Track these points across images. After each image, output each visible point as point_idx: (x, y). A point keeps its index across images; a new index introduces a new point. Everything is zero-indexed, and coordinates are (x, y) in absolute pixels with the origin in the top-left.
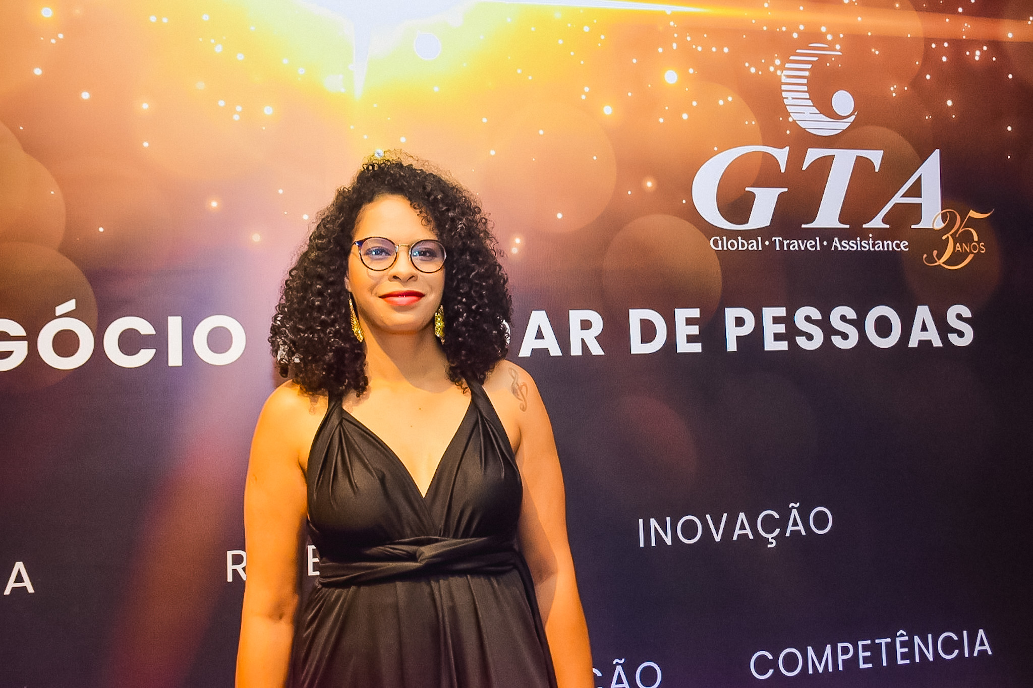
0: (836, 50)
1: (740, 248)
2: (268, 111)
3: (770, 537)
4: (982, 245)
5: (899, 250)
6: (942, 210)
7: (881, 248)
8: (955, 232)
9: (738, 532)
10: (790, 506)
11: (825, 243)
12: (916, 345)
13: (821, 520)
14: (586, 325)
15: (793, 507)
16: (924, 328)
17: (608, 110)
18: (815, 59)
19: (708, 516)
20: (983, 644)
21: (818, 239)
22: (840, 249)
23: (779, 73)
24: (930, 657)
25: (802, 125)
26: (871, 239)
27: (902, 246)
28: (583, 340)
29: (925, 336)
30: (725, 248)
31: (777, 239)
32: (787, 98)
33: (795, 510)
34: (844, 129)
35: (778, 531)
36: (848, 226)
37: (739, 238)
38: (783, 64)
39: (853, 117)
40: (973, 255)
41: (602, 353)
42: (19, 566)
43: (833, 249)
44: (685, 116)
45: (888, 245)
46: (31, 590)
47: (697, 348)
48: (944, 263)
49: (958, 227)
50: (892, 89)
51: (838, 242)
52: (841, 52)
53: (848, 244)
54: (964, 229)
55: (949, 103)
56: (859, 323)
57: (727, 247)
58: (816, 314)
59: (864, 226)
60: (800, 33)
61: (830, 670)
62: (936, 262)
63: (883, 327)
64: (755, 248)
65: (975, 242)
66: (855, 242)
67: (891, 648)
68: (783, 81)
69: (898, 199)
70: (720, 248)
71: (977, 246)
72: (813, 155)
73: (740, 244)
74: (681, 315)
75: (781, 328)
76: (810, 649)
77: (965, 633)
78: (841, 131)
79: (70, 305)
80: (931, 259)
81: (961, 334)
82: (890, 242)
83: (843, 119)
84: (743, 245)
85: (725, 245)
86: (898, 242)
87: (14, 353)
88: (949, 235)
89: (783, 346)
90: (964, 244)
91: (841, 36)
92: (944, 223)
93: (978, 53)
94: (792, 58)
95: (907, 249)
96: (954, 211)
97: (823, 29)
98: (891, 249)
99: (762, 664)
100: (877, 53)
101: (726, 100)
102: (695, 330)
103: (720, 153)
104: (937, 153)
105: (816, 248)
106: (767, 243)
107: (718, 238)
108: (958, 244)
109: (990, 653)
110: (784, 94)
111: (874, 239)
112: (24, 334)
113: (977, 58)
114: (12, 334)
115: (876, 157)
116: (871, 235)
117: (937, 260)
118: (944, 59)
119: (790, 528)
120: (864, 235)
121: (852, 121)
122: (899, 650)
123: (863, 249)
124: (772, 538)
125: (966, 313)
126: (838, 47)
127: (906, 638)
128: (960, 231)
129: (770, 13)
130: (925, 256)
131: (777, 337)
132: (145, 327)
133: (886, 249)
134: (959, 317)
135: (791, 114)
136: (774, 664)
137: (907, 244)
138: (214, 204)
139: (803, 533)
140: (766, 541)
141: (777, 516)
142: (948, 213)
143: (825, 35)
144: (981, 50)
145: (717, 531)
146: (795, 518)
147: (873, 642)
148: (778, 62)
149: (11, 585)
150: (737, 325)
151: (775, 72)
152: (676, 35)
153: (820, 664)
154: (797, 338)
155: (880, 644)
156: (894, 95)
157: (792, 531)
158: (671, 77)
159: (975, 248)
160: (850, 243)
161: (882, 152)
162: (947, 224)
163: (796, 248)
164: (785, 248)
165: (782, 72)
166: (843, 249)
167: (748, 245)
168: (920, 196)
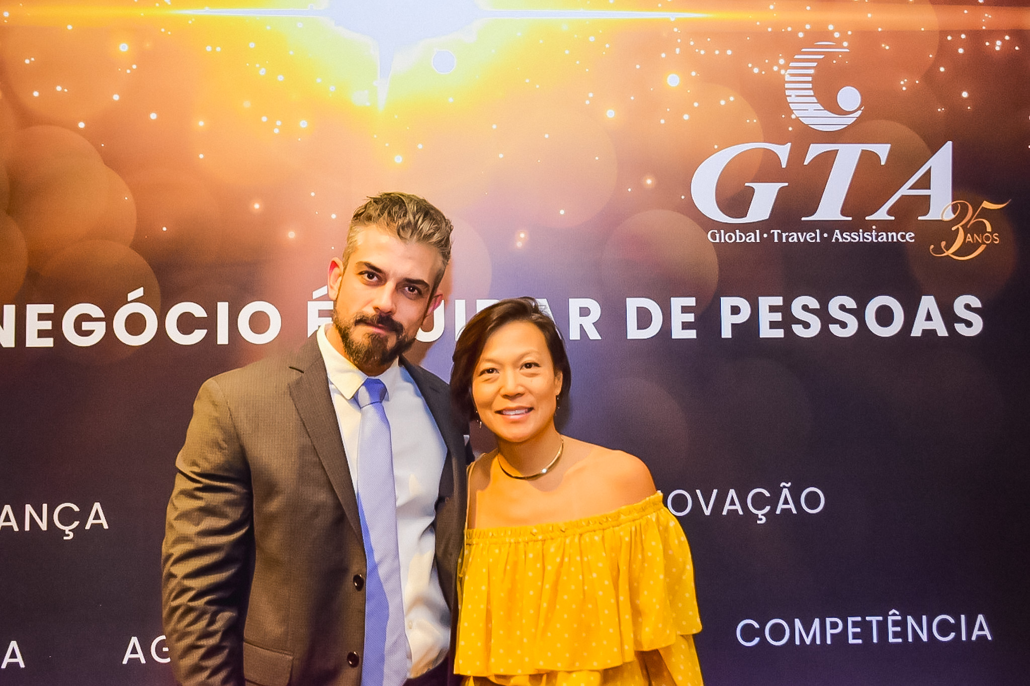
0: (844, 48)
1: (738, 241)
2: (303, 124)
3: (760, 513)
4: (995, 236)
5: (905, 241)
6: (953, 201)
7: (885, 240)
8: (966, 223)
9: (727, 507)
10: (781, 485)
11: (826, 235)
12: (919, 334)
13: (813, 500)
14: (584, 312)
15: (784, 487)
16: (929, 318)
17: (610, 114)
18: (822, 57)
19: (698, 492)
20: (982, 628)
21: (818, 231)
22: (841, 240)
23: (783, 72)
24: (924, 638)
25: (805, 121)
26: (874, 231)
27: (907, 237)
28: (581, 325)
29: (929, 326)
30: (723, 241)
31: (776, 232)
32: (790, 96)
33: (787, 489)
34: (849, 124)
35: (768, 508)
36: (850, 219)
37: (737, 231)
38: (787, 63)
39: (860, 112)
40: (985, 246)
41: (600, 338)
42: (97, 506)
43: (833, 241)
44: (686, 117)
45: (892, 236)
46: (106, 526)
47: (692, 334)
48: (952, 254)
49: (969, 218)
50: (902, 83)
51: (839, 234)
52: (848, 49)
53: (850, 236)
54: (976, 220)
56: (859, 313)
57: (725, 240)
58: (814, 303)
59: (867, 218)
60: (806, 32)
61: (818, 642)
62: (945, 252)
63: (884, 316)
64: (753, 240)
65: (988, 232)
66: (857, 234)
67: (883, 626)
68: (786, 80)
69: (905, 191)
70: (718, 241)
71: (991, 237)
72: (815, 150)
73: (738, 237)
74: (677, 303)
75: (778, 317)
76: (797, 622)
77: (963, 617)
78: (846, 126)
79: (139, 292)
80: (939, 250)
81: (969, 324)
82: (894, 234)
83: (849, 114)
84: (741, 238)
85: (723, 237)
86: (904, 233)
87: (95, 332)
88: (959, 226)
89: (779, 333)
90: (975, 235)
91: (850, 33)
92: (955, 214)
93: (999, 43)
94: (796, 57)
95: (913, 241)
96: (966, 203)
97: (831, 27)
98: (895, 240)
99: (749, 633)
100: (887, 48)
101: (727, 100)
102: (690, 317)
103: (720, 150)
104: (949, 145)
105: (816, 240)
106: (765, 236)
107: (716, 231)
108: (969, 235)
109: (990, 638)
110: (788, 93)
111: (877, 231)
112: (103, 316)
114: (93, 316)
115: (883, 151)
116: (874, 227)
117: (945, 251)
118: (961, 51)
119: (781, 506)
120: (867, 227)
121: (857, 116)
122: (891, 629)
123: (865, 240)
124: (762, 515)
125: (976, 303)
126: (845, 44)
127: (899, 618)
128: (972, 222)
129: (775, 15)
130: (932, 247)
131: (773, 325)
132: (199, 311)
134: (968, 307)
135: (794, 111)
136: (760, 633)
137: (913, 235)
138: (257, 206)
139: (794, 511)
140: (756, 517)
141: (767, 494)
142: (959, 205)
143: (832, 32)
144: (1003, 40)
145: (707, 506)
146: (786, 497)
147: (863, 619)
148: (782, 62)
149: (91, 521)
150: (732, 314)
151: (779, 71)
152: (679, 41)
153: (808, 636)
154: (793, 326)
155: (871, 622)
156: (904, 89)
157: (782, 509)
158: (673, 80)
159: (987, 238)
160: (852, 235)
161: (889, 145)
162: (957, 216)
163: (796, 240)
164: (784, 240)
165: (786, 70)
166: (844, 240)
167: (746, 237)
168: (929, 188)
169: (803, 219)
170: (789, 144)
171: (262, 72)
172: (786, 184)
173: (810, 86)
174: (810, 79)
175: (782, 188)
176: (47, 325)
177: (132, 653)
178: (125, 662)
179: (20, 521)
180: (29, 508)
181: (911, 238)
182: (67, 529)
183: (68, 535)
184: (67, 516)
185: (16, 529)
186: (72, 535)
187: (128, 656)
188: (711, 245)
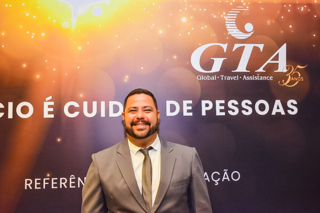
0: (247, 9)
1: (208, 79)
2: (43, 34)
3: (216, 181)
4: (302, 78)
5: (269, 80)
6: (287, 65)
7: (262, 79)
8: (291, 73)
10: (224, 171)
11: (240, 77)
12: (275, 114)
13: (236, 176)
15: (225, 171)
16: (278, 108)
17: (161, 32)
18: (239, 12)
21: (238, 76)
22: (246, 79)
23: (225, 17)
25: (233, 35)
27: (270, 78)
29: (278, 111)
30: (202, 79)
31: (222, 76)
32: (227, 26)
34: (249, 36)
35: (219, 179)
36: (249, 71)
37: (208, 76)
38: (226, 14)
39: (253, 33)
43: (243, 79)
44: (189, 33)
45: (265, 78)
47: (191, 114)
48: (287, 84)
50: (268, 22)
51: (245, 77)
52: (248, 9)
53: (249, 78)
54: (295, 72)
56: (253, 106)
57: (203, 79)
58: (236, 103)
59: (256, 71)
60: (233, 3)
62: (283, 84)
63: (262, 107)
64: (214, 79)
66: (252, 77)
68: (226, 20)
69: (269, 61)
70: (200, 79)
72: (237, 46)
73: (208, 78)
74: (185, 102)
75: (223, 108)
80: (281, 83)
81: (293, 110)
82: (265, 77)
83: (249, 33)
84: (209, 78)
85: (202, 78)
88: (289, 74)
89: (223, 114)
90: (295, 78)
91: (249, 3)
93: (302, 8)
94: (230, 12)
96: (291, 66)
97: (242, 1)
98: (266, 79)
100: (263, 9)
101: (204, 27)
102: (190, 108)
103: (202, 46)
104: (285, 45)
105: (237, 79)
106: (218, 77)
107: (200, 76)
108: (292, 78)
110: (226, 25)
111: (259, 76)
113: (302, 10)
115: (261, 46)
116: (258, 75)
118: (289, 11)
119: (224, 178)
120: (256, 74)
123: (255, 79)
124: (217, 182)
125: (295, 102)
128: (293, 73)
130: (279, 82)
131: (221, 111)
132: (1, 106)
133: (264, 79)
134: (292, 104)
135: (229, 32)
137: (272, 77)
138: (24, 65)
139: (229, 180)
140: (215, 182)
141: (219, 174)
143: (243, 3)
144: (304, 7)
146: (226, 175)
148: (224, 13)
150: (206, 106)
151: (223, 17)
152: (186, 5)
154: (229, 111)
156: (269, 24)
157: (224, 179)
158: (184, 20)
159: (299, 79)
160: (250, 77)
161: (263, 45)
162: (289, 70)
163: (229, 79)
164: (225, 79)
167: (211, 78)
168: (278, 60)
169: (232, 71)
170: (227, 44)
171: (27, 14)
172: (226, 58)
173: (235, 22)
174: (234, 20)
175: (224, 60)
181: (272, 79)
188: (198, 81)
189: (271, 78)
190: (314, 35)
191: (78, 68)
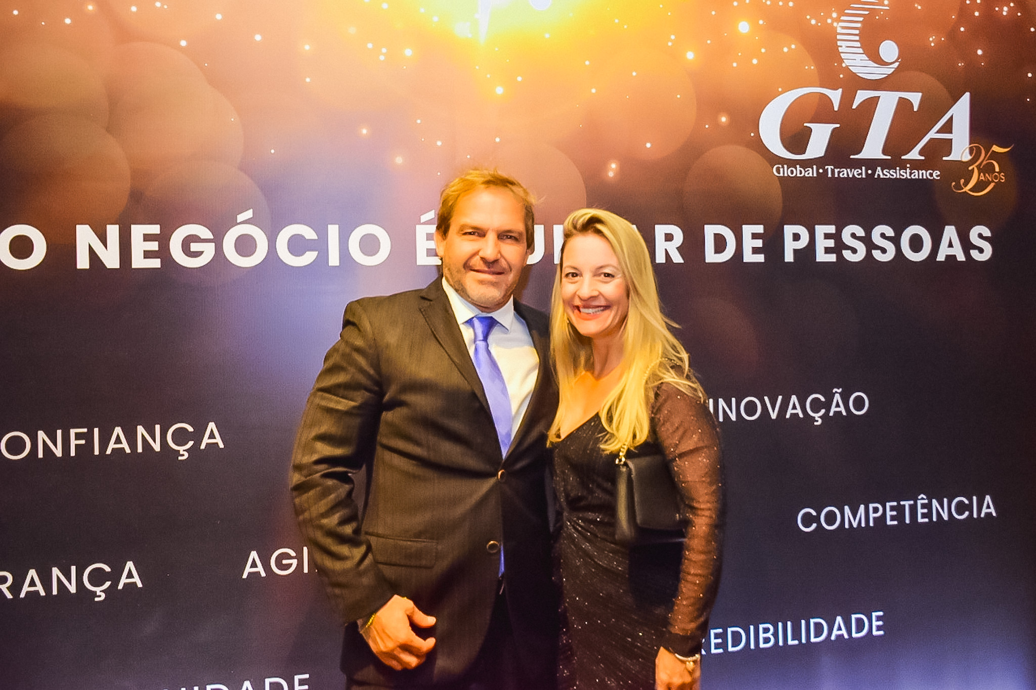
0: (885, 5)
1: (798, 175)
2: (408, 52)
3: (817, 416)
4: (1002, 175)
6: (970, 144)
7: (917, 177)
8: (979, 164)
9: (790, 411)
10: (834, 391)
12: (943, 259)
13: (859, 403)
14: (669, 237)
15: (836, 392)
16: (951, 245)
17: (690, 55)
18: (867, 13)
19: (766, 398)
20: (989, 507)
23: (835, 24)
24: (945, 517)
25: (854, 69)
26: (908, 169)
27: (934, 175)
28: (666, 250)
29: (951, 252)
30: (786, 175)
32: (841, 46)
33: (838, 394)
34: (889, 73)
35: (823, 411)
36: (889, 158)
37: (798, 166)
38: (839, 17)
39: (897, 64)
41: (682, 261)
42: (212, 426)
43: (876, 177)
44: (755, 61)
45: (923, 173)
46: (221, 445)
47: (760, 258)
48: (970, 190)
50: (931, 39)
52: (889, 7)
54: (988, 161)
55: (980, 52)
56: (896, 241)
58: (860, 232)
59: (903, 157)
61: (863, 525)
62: (963, 189)
63: (917, 244)
66: (894, 171)
67: (913, 509)
68: (838, 32)
69: (932, 134)
72: (862, 96)
73: (798, 172)
74: (748, 230)
75: (831, 243)
76: (847, 508)
77: (975, 498)
78: (886, 75)
79: (249, 214)
81: (981, 250)
83: (889, 65)
84: (801, 173)
85: (786, 172)
86: (932, 172)
87: (204, 253)
88: (974, 166)
89: (832, 258)
90: (987, 174)
93: (1005, 9)
94: (846, 11)
95: (939, 178)
96: (980, 146)
99: (808, 520)
100: (919, 8)
101: (789, 48)
102: (759, 243)
103: (784, 92)
104: (967, 95)
107: (780, 166)
108: (982, 174)
109: (994, 514)
110: (839, 43)
111: (911, 169)
112: (211, 237)
113: (1005, 13)
114: (202, 237)
116: (908, 166)
118: (977, 14)
119: (833, 409)
121: (896, 67)
122: (920, 511)
123: (901, 177)
124: (819, 417)
125: (987, 232)
126: (886, 2)
127: (926, 501)
130: (954, 183)
131: (828, 250)
132: (309, 233)
134: (980, 236)
135: (844, 60)
136: (817, 519)
138: (364, 131)
139: (845, 413)
140: (814, 419)
141: (823, 399)
144: (1008, 6)
145: (773, 410)
146: (837, 401)
147: (899, 503)
148: (834, 15)
149: (206, 441)
150: (794, 240)
151: (832, 23)
153: (855, 519)
154: (844, 252)
155: (904, 506)
156: (933, 45)
157: (835, 412)
158: (744, 27)
159: (996, 177)
160: (891, 172)
161: (920, 94)
162: (974, 157)
163: (845, 176)
164: (836, 176)
165: (838, 24)
166: (885, 177)
167: (805, 172)
168: (951, 133)
169: (852, 157)
170: (840, 90)
172: (838, 126)
173: (857, 38)
174: (857, 32)
175: (835, 129)
176: (154, 246)
177: (251, 567)
178: (245, 576)
179: (132, 443)
180: (141, 430)
181: (937, 176)
182: (181, 449)
183: (183, 455)
184: (181, 437)
185: (128, 451)
186: (186, 455)
187: (248, 570)
188: (777, 178)
189: (936, 173)
190: (1030, 75)
191: (498, 140)
